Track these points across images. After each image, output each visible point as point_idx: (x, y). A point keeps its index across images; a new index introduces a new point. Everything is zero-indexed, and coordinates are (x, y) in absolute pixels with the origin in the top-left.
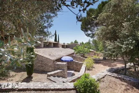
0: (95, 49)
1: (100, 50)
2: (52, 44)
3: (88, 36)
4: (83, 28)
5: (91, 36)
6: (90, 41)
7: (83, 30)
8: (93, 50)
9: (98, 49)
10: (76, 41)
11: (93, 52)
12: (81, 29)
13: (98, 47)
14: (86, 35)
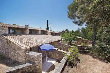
0: (83, 36)
1: (89, 37)
2: (40, 32)
3: (75, 24)
4: (70, 16)
5: (78, 23)
6: (79, 29)
7: (70, 18)
8: (82, 37)
9: (87, 37)
10: (67, 29)
11: (81, 39)
12: (68, 16)
13: (86, 34)
14: (74, 22)
